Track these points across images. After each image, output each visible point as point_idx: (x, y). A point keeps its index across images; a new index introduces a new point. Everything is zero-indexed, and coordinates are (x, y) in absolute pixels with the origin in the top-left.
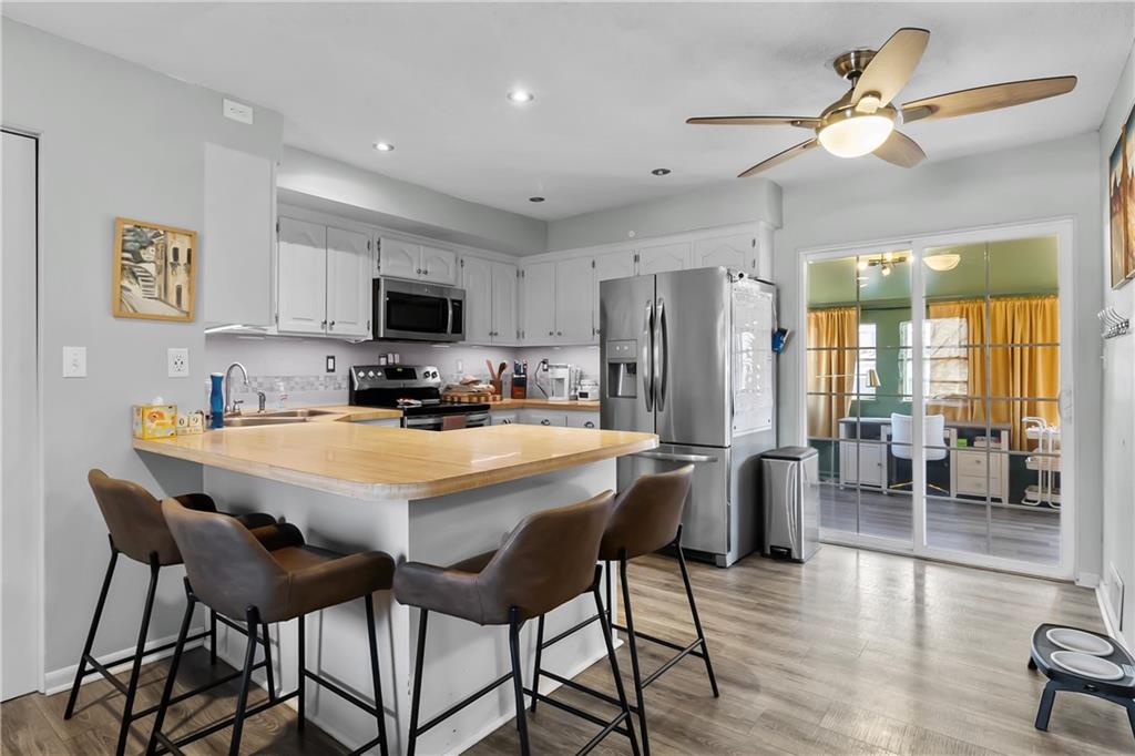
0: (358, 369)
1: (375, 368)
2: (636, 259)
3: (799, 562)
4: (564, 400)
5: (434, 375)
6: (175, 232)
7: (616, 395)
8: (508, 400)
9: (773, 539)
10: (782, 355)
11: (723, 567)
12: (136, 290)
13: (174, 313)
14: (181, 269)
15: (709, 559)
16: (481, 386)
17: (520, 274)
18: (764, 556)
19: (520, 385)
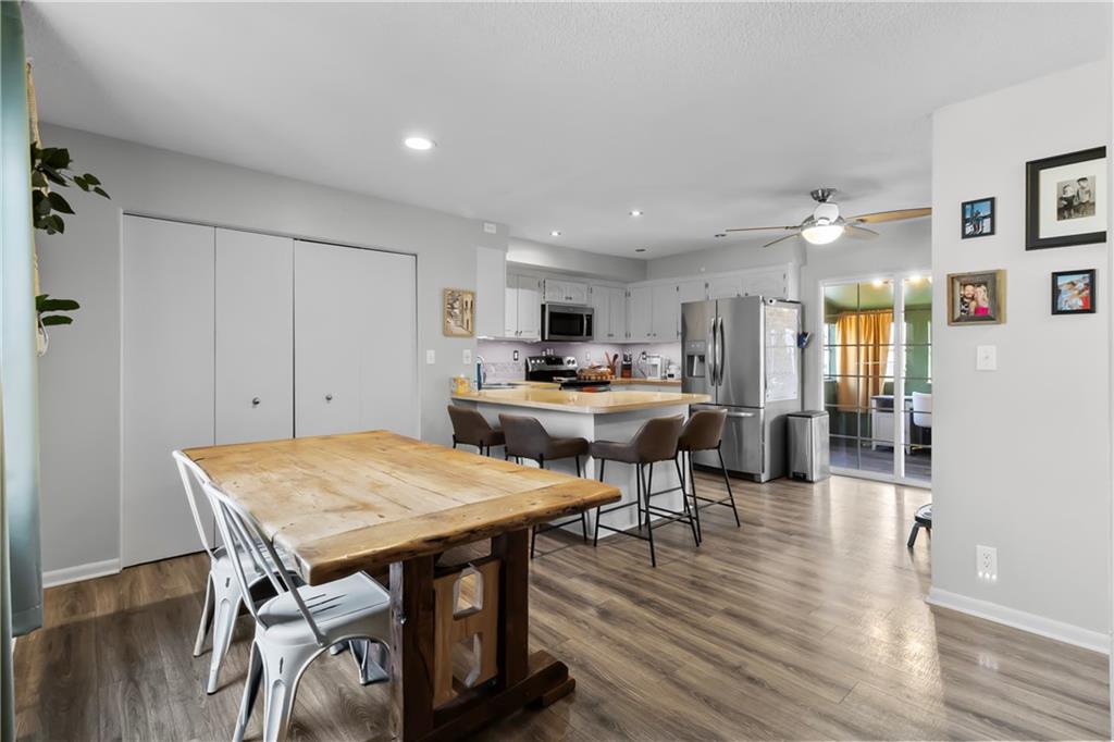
0: (531, 359)
1: (541, 358)
2: (707, 286)
3: (811, 482)
4: (657, 378)
5: (573, 362)
6: (466, 292)
7: (691, 375)
8: (619, 379)
9: (796, 468)
10: (806, 350)
11: (760, 482)
12: (452, 322)
13: (464, 332)
14: (468, 311)
15: (750, 478)
16: (602, 369)
17: (628, 295)
18: (789, 479)
19: (627, 369)
